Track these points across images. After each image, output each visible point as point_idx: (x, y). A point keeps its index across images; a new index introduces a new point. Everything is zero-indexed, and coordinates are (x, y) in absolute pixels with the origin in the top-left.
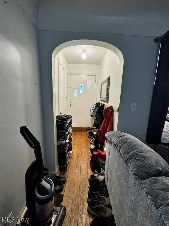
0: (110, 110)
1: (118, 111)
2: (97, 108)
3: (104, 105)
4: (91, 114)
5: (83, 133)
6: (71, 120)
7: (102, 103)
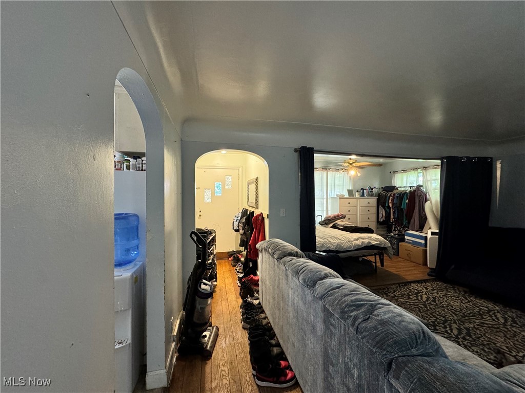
0: (260, 218)
1: (268, 218)
2: (245, 218)
3: (253, 212)
4: (235, 229)
5: (223, 261)
6: (215, 236)
7: (250, 210)
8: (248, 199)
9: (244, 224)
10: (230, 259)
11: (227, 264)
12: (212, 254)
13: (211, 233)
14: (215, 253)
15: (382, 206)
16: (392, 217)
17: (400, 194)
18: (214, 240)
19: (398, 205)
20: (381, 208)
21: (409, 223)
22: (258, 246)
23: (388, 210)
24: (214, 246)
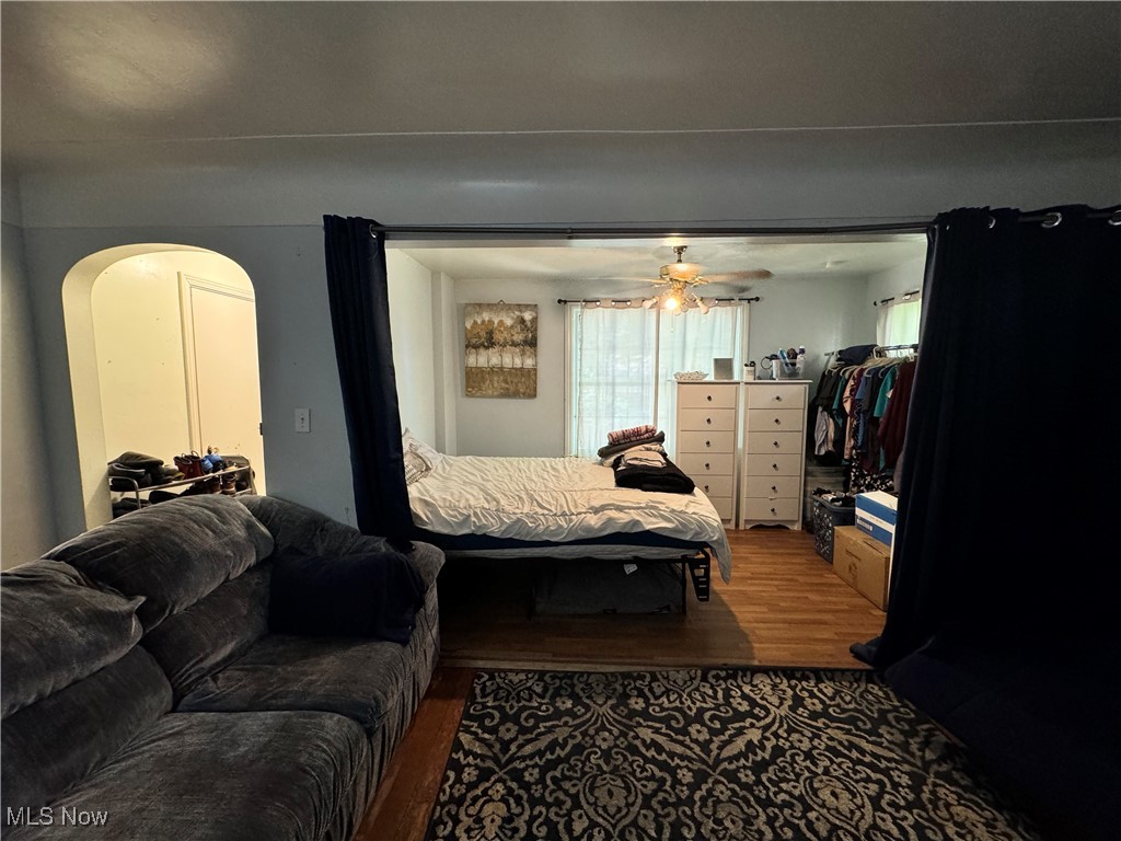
15: (826, 409)
16: (849, 443)
19: (865, 406)
20: (822, 416)
21: (891, 464)
23: (840, 421)
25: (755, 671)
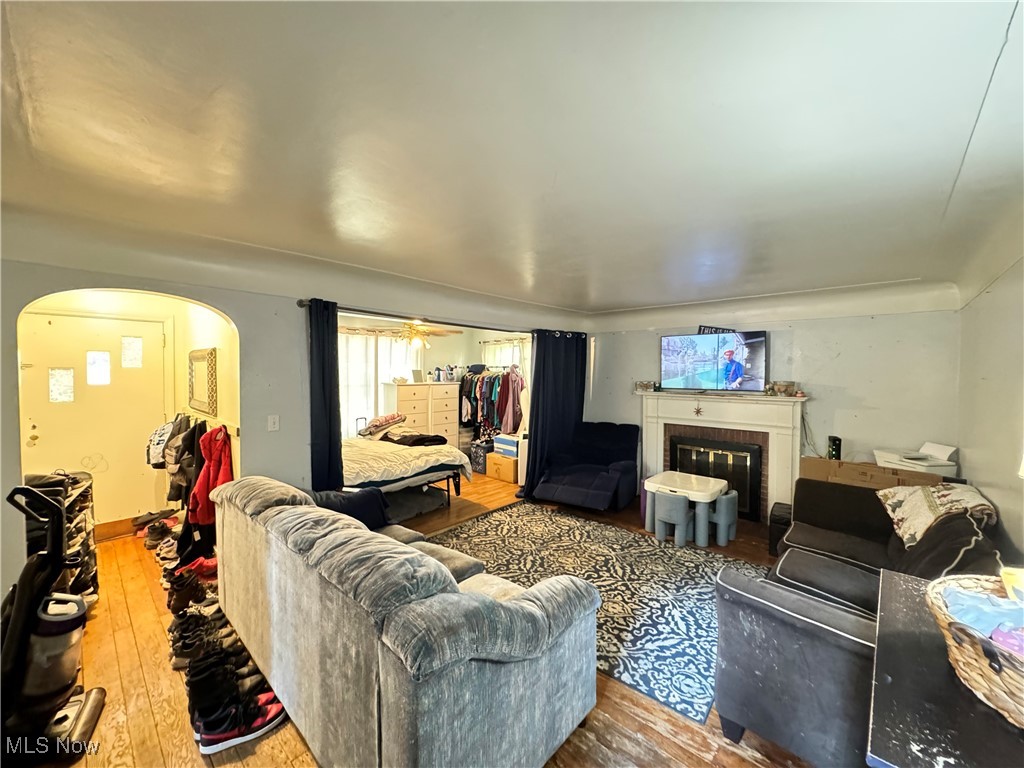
0: (220, 436)
1: (239, 435)
3: (204, 423)
5: (118, 542)
6: (90, 487)
7: (196, 418)
8: (192, 392)
9: (181, 452)
10: (140, 534)
11: (131, 547)
12: (79, 530)
13: (75, 482)
14: (90, 527)
15: (467, 397)
16: (480, 414)
17: (490, 378)
18: (85, 496)
19: (488, 395)
20: (465, 401)
21: (501, 422)
22: (213, 495)
23: (474, 403)
24: (87, 512)
25: (492, 512)
